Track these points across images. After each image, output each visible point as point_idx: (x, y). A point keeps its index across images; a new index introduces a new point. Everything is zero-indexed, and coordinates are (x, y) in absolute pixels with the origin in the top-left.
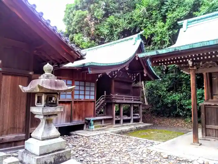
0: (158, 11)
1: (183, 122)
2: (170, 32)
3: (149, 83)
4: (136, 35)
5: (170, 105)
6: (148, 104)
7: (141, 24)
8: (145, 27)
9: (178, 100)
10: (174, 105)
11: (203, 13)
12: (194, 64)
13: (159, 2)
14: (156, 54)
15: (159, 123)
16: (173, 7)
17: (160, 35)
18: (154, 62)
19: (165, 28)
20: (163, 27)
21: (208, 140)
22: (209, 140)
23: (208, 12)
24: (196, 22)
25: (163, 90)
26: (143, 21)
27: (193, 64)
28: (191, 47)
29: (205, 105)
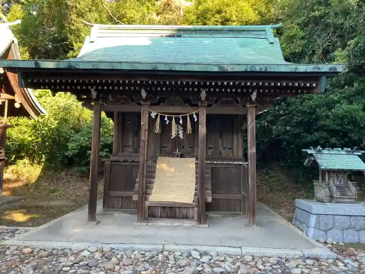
12: (100, 96)
14: (34, 66)
18: (29, 81)
28: (95, 67)
29: (111, 162)
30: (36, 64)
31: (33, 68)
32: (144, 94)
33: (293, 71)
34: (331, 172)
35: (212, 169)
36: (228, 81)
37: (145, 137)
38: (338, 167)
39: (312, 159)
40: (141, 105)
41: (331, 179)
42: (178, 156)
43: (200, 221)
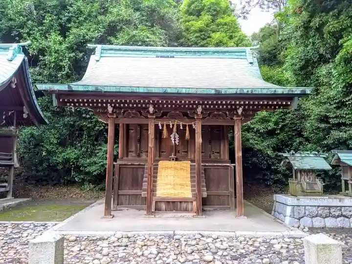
0: (56, 15)
1: (78, 191)
2: (72, 55)
3: (27, 130)
4: (15, 45)
5: (60, 167)
6: (20, 166)
7: (22, 27)
8: (29, 34)
9: (75, 159)
10: (67, 166)
11: (122, 43)
12: (114, 111)
13: (57, 3)
14: (67, 89)
15: (40, 196)
16: (81, 19)
17: (54, 55)
18: (61, 100)
19: (64, 46)
20: (61, 44)
21: (120, 210)
22: (122, 210)
23: (127, 44)
24: (113, 52)
25: (51, 143)
26: (25, 22)
27: (112, 111)
28: (118, 90)
29: (120, 165)
30: (69, 87)
31: (66, 91)
32: (151, 109)
33: (273, 93)
34: (302, 171)
35: (205, 170)
36: (222, 101)
37: (152, 144)
38: (307, 167)
39: (287, 161)
40: (148, 118)
41: (303, 177)
42: (173, 159)
43: (198, 213)
